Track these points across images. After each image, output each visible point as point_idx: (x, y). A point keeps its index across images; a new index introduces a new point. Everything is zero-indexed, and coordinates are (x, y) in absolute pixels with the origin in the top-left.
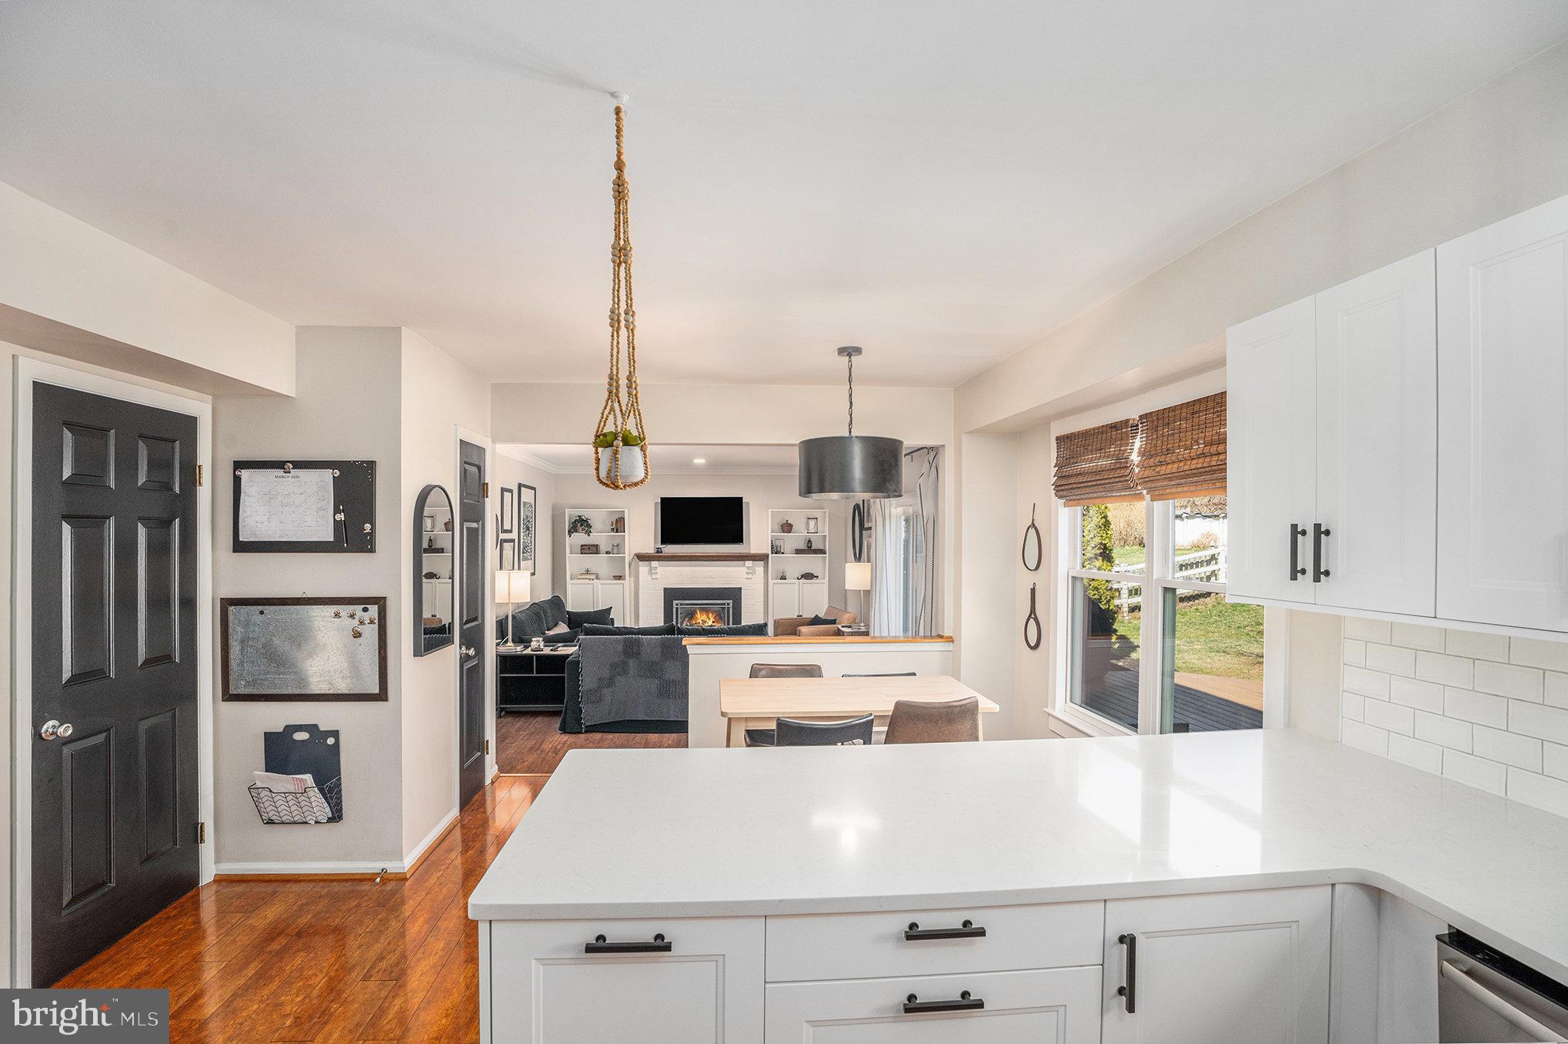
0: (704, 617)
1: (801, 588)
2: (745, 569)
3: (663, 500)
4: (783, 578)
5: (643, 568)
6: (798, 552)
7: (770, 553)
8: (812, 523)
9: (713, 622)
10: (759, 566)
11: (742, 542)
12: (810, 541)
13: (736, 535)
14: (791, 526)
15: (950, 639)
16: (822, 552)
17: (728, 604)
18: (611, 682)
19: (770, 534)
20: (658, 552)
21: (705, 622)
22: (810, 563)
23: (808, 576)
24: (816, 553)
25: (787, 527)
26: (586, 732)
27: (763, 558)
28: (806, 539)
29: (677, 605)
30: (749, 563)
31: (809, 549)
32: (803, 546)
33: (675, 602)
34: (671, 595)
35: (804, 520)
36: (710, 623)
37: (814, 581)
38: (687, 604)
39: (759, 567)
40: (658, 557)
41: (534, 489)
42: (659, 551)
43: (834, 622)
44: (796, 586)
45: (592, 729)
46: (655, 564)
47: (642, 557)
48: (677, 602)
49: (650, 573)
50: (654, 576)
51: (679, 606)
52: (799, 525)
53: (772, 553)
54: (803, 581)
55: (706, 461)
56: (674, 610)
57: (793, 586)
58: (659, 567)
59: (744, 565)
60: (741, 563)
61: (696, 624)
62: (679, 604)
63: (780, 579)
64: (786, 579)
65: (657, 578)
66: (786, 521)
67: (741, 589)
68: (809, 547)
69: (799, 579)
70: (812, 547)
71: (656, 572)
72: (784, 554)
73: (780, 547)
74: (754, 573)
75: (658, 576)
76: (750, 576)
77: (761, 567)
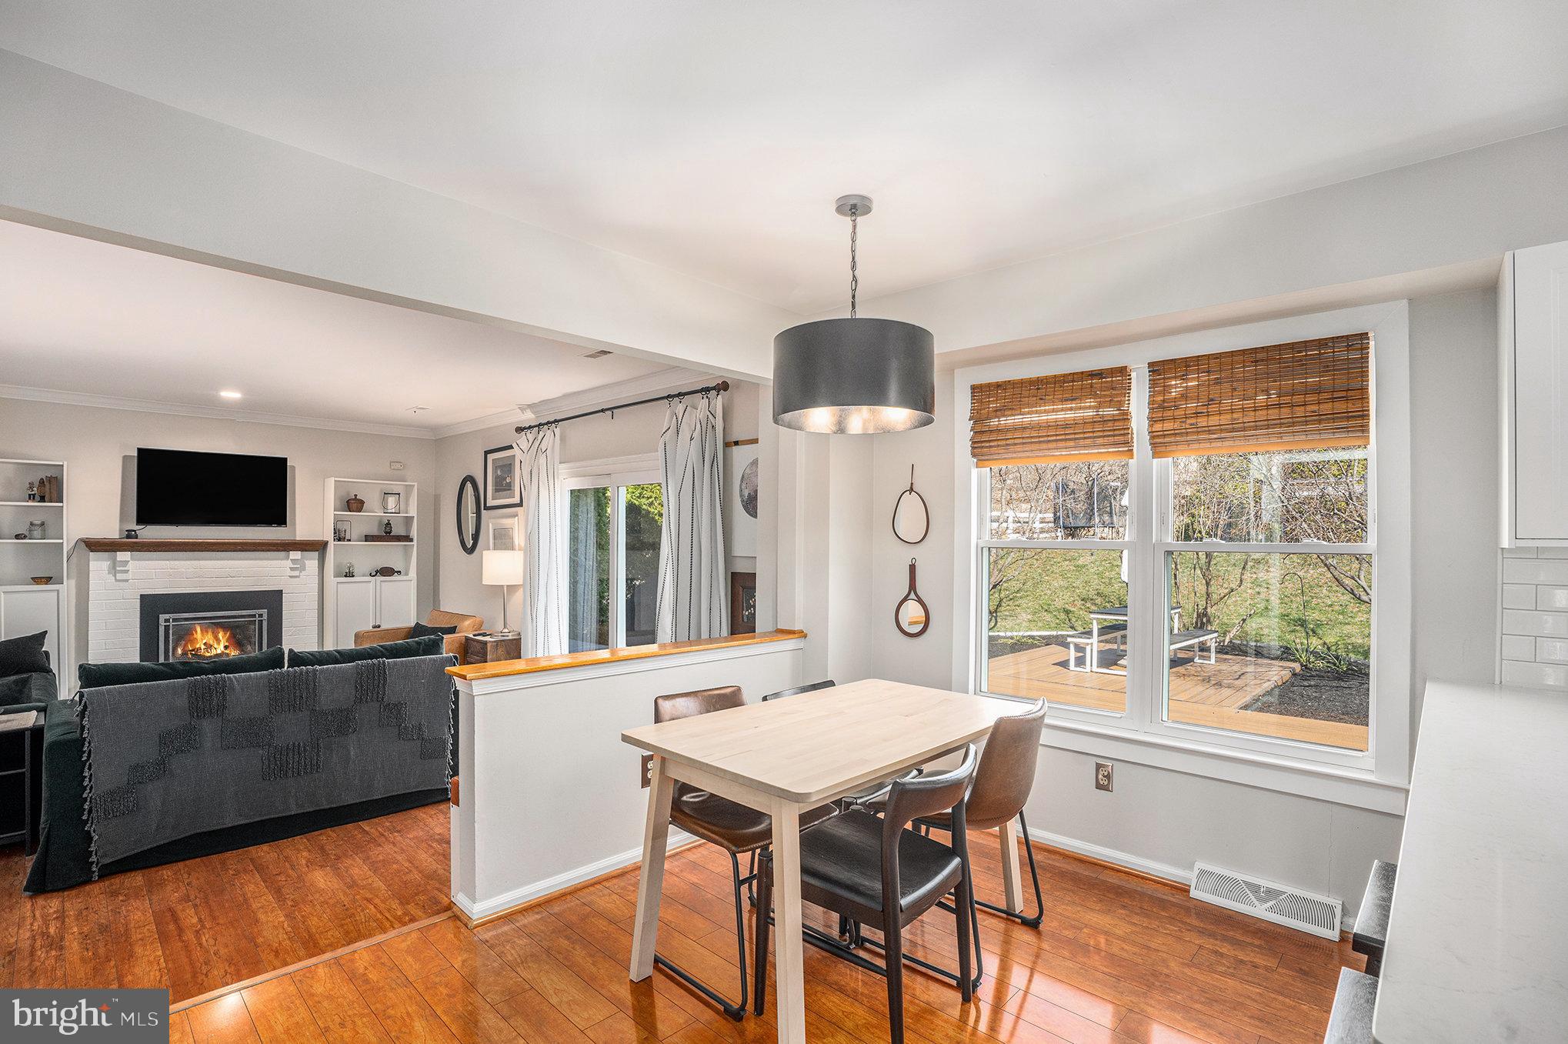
0: (209, 638)
1: (378, 588)
2: (288, 563)
3: (143, 453)
4: (350, 574)
5: (98, 564)
6: (368, 538)
7: (330, 539)
8: (391, 502)
9: (226, 647)
10: (311, 559)
11: (285, 524)
12: (388, 524)
13: (276, 513)
14: (362, 502)
15: (802, 635)
16: (408, 539)
17: (261, 615)
18: (161, 768)
19: (331, 513)
20: (128, 537)
21: (208, 646)
22: (388, 554)
23: (387, 572)
24: (400, 541)
25: (354, 504)
26: (102, 877)
27: (318, 546)
28: (380, 522)
29: (167, 621)
30: (295, 555)
31: (386, 534)
32: (375, 532)
33: (162, 617)
34: (152, 607)
35: (380, 497)
36: (220, 649)
37: (396, 577)
38: (176, 619)
39: (311, 562)
40: (129, 543)
42: (131, 534)
43: (452, 630)
44: (371, 585)
45: (110, 871)
46: (121, 556)
47: (94, 546)
48: (167, 616)
49: (113, 570)
50: (119, 576)
51: (169, 624)
52: (372, 499)
53: (333, 540)
54: (380, 578)
56: (162, 630)
57: (365, 589)
58: (131, 562)
59: (287, 558)
60: (283, 554)
61: (193, 650)
62: (171, 620)
63: (346, 576)
64: (353, 576)
65: (127, 581)
66: (356, 495)
67: (280, 592)
68: (386, 533)
69: (374, 576)
70: (390, 533)
71: (126, 569)
72: (350, 540)
73: (345, 531)
74: (303, 568)
75: (129, 576)
76: (296, 573)
77: (314, 559)
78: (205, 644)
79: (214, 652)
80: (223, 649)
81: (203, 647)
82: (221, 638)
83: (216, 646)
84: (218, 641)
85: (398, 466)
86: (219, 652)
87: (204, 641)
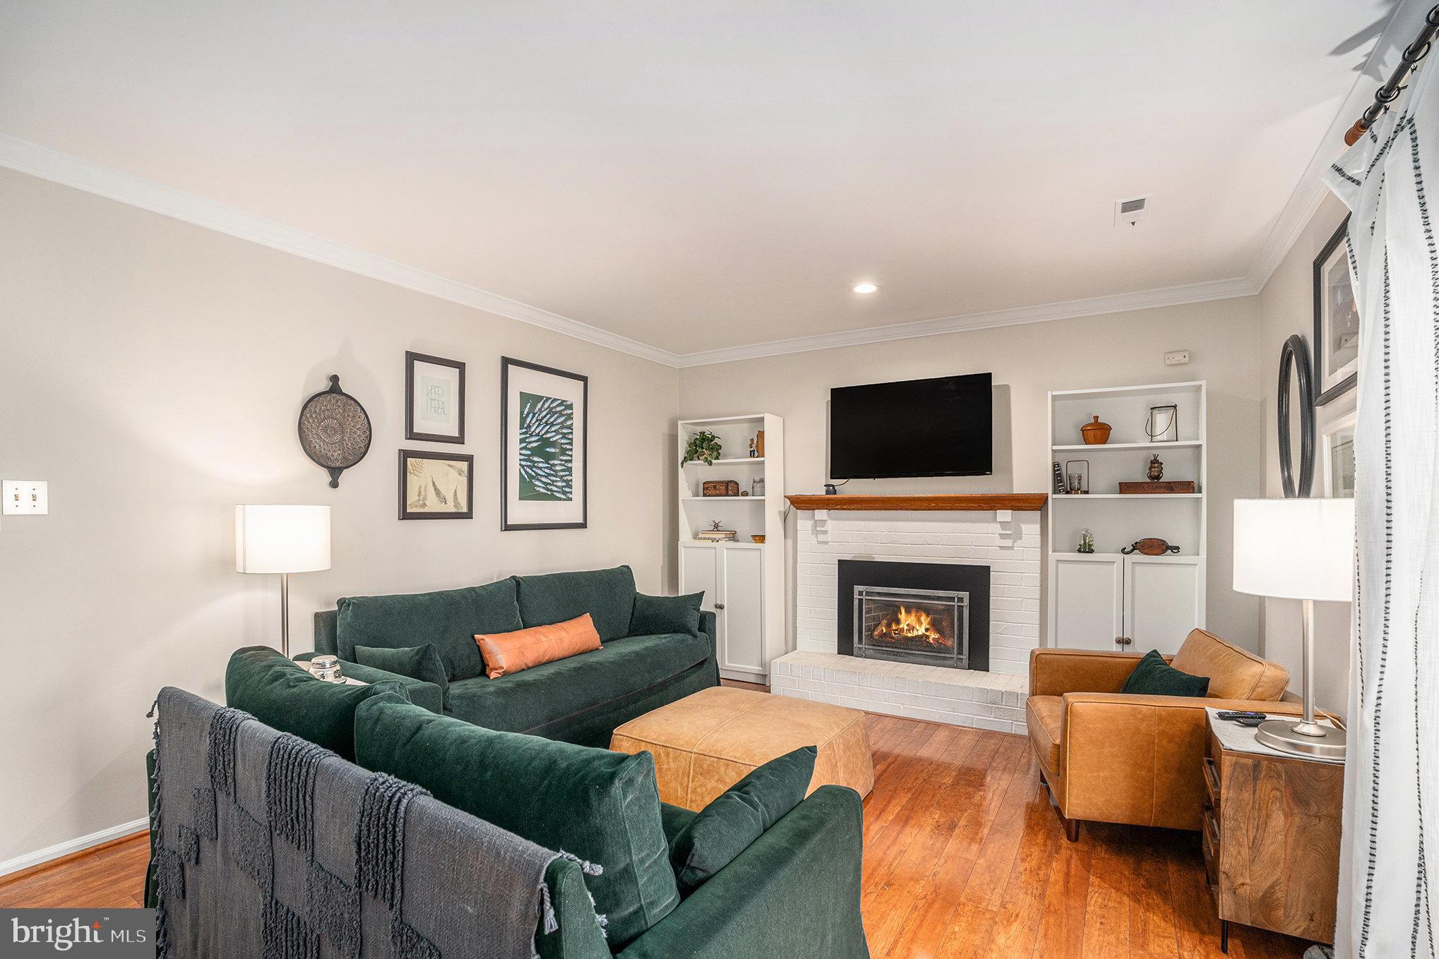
0: (912, 619)
1: (1129, 573)
2: (996, 528)
3: (834, 393)
4: (1086, 548)
5: (804, 521)
6: (1125, 488)
7: (1049, 490)
8: (1162, 419)
9: (927, 630)
10: (1026, 522)
11: (990, 470)
12: (1156, 462)
14: (1107, 427)
16: (1188, 487)
17: (961, 600)
19: (1049, 447)
20: (826, 493)
21: (911, 628)
22: (1158, 515)
23: (1154, 547)
24: (1174, 491)
25: (1097, 432)
27: (1036, 503)
28: (1146, 457)
29: (860, 593)
30: (1005, 515)
31: (1152, 480)
32: (1140, 476)
33: (857, 589)
34: (851, 575)
35: (1141, 415)
36: (921, 631)
37: (1168, 558)
38: (879, 594)
39: (1030, 526)
40: (830, 502)
41: (584, 379)
42: (831, 489)
43: (1199, 687)
44: (1116, 570)
46: (821, 514)
47: (802, 503)
48: (861, 588)
49: (816, 532)
50: (822, 537)
51: (864, 597)
52: (1126, 420)
53: (1054, 492)
54: (1137, 557)
55: (881, 288)
56: (856, 603)
57: (1110, 571)
58: (829, 521)
59: (995, 520)
60: (988, 514)
61: (897, 630)
62: (864, 594)
63: (1079, 551)
64: (1091, 551)
65: (826, 543)
66: (1096, 418)
67: (988, 568)
68: (1152, 477)
69: (1127, 553)
70: (1158, 477)
71: (823, 529)
72: (1087, 492)
73: (1080, 478)
74: (1018, 536)
75: (829, 537)
76: (1008, 543)
77: (1034, 523)
78: (908, 625)
79: (915, 633)
80: (924, 631)
81: (906, 628)
82: (923, 621)
83: (917, 628)
84: (921, 623)
85: (1179, 358)
86: (920, 633)
87: (907, 623)
